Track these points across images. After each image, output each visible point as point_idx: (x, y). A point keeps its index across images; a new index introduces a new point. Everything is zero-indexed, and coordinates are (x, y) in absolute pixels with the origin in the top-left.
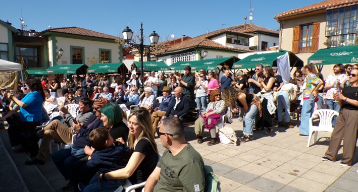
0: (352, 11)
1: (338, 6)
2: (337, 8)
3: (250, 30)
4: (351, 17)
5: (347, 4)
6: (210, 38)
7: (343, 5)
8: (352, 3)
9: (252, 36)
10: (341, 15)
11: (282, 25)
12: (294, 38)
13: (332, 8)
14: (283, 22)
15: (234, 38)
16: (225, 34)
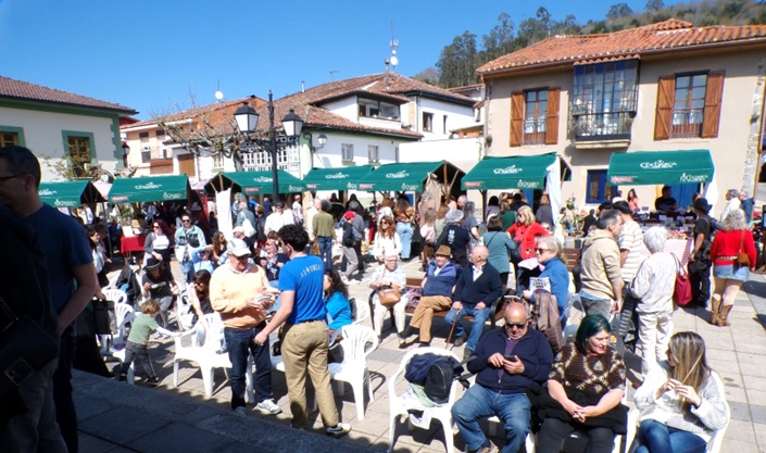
0: (617, 73)
1: (594, 59)
2: (593, 64)
3: (397, 88)
4: (615, 82)
5: (609, 57)
6: (319, 104)
7: (602, 58)
8: (617, 57)
9: (405, 102)
10: (599, 78)
11: (490, 88)
12: (513, 115)
13: (584, 62)
14: (492, 83)
15: (370, 105)
16: (355, 99)
